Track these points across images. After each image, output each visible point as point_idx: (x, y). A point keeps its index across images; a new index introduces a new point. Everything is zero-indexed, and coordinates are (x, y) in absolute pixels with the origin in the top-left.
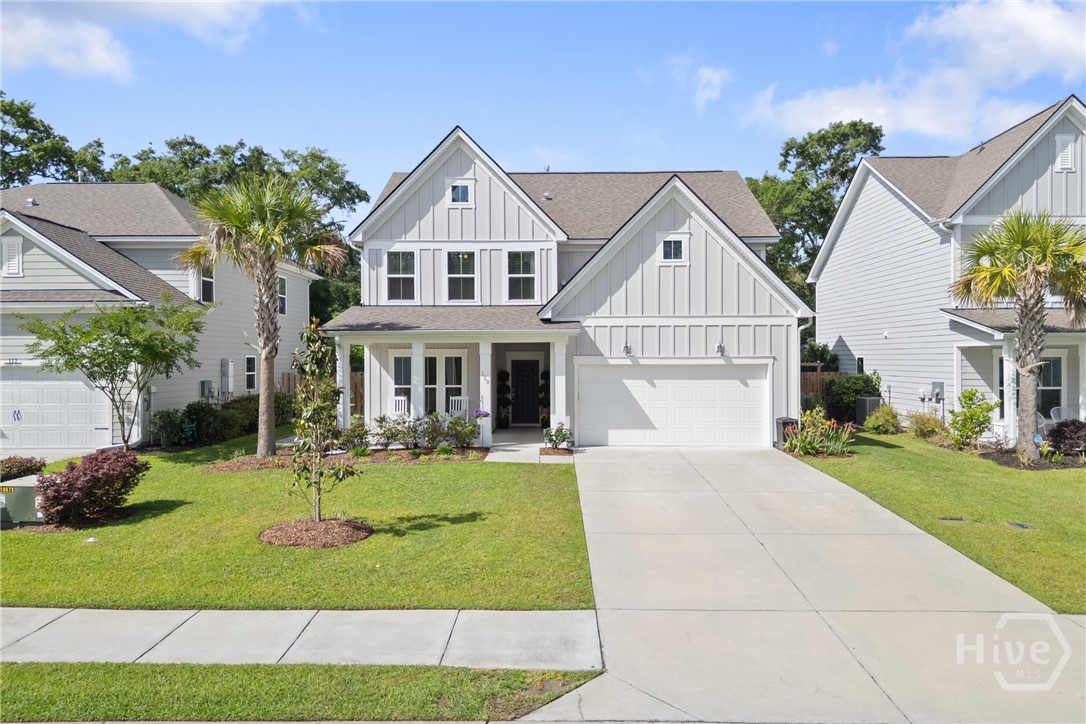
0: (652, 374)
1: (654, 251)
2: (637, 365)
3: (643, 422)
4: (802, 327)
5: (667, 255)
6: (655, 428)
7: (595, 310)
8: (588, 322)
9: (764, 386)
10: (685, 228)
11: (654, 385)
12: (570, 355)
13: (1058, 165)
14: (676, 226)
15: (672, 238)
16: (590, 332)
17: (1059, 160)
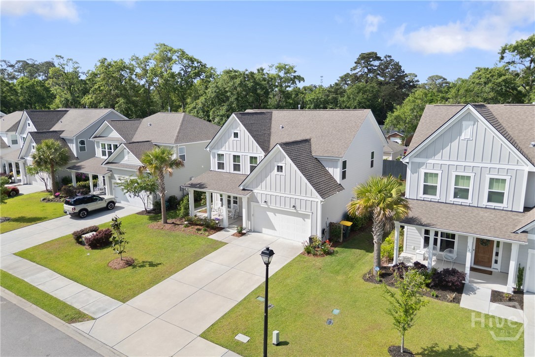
0: (275, 211)
1: (274, 169)
2: (269, 208)
3: (273, 228)
4: (322, 203)
5: (278, 170)
6: (276, 230)
7: (257, 187)
8: (255, 191)
9: (309, 221)
10: (284, 162)
11: (276, 215)
12: (249, 201)
13: (462, 137)
14: (281, 161)
15: (280, 165)
16: (256, 194)
17: (463, 134)
